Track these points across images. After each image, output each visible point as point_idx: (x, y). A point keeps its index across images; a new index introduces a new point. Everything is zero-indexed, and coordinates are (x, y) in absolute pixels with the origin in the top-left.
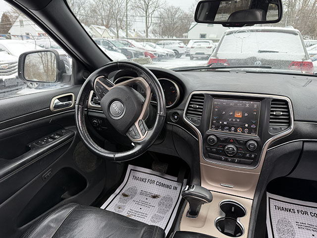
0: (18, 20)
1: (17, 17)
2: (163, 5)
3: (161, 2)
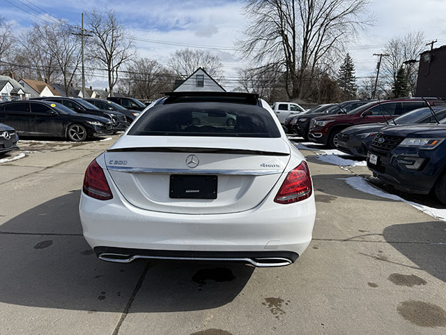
2: (132, 56)
3: (130, 52)
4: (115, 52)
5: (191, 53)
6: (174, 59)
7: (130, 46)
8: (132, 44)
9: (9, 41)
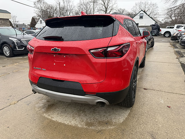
0: (39, 20)
1: (39, 19)
2: (115, 8)
3: (114, 6)
4: (108, 7)
5: (142, 3)
6: (134, 7)
7: (115, 4)
8: (116, 3)
9: (73, 7)
